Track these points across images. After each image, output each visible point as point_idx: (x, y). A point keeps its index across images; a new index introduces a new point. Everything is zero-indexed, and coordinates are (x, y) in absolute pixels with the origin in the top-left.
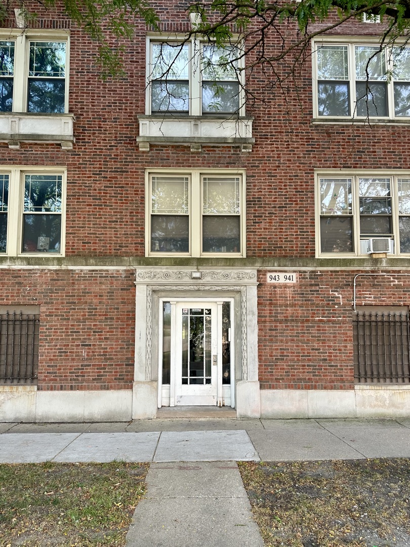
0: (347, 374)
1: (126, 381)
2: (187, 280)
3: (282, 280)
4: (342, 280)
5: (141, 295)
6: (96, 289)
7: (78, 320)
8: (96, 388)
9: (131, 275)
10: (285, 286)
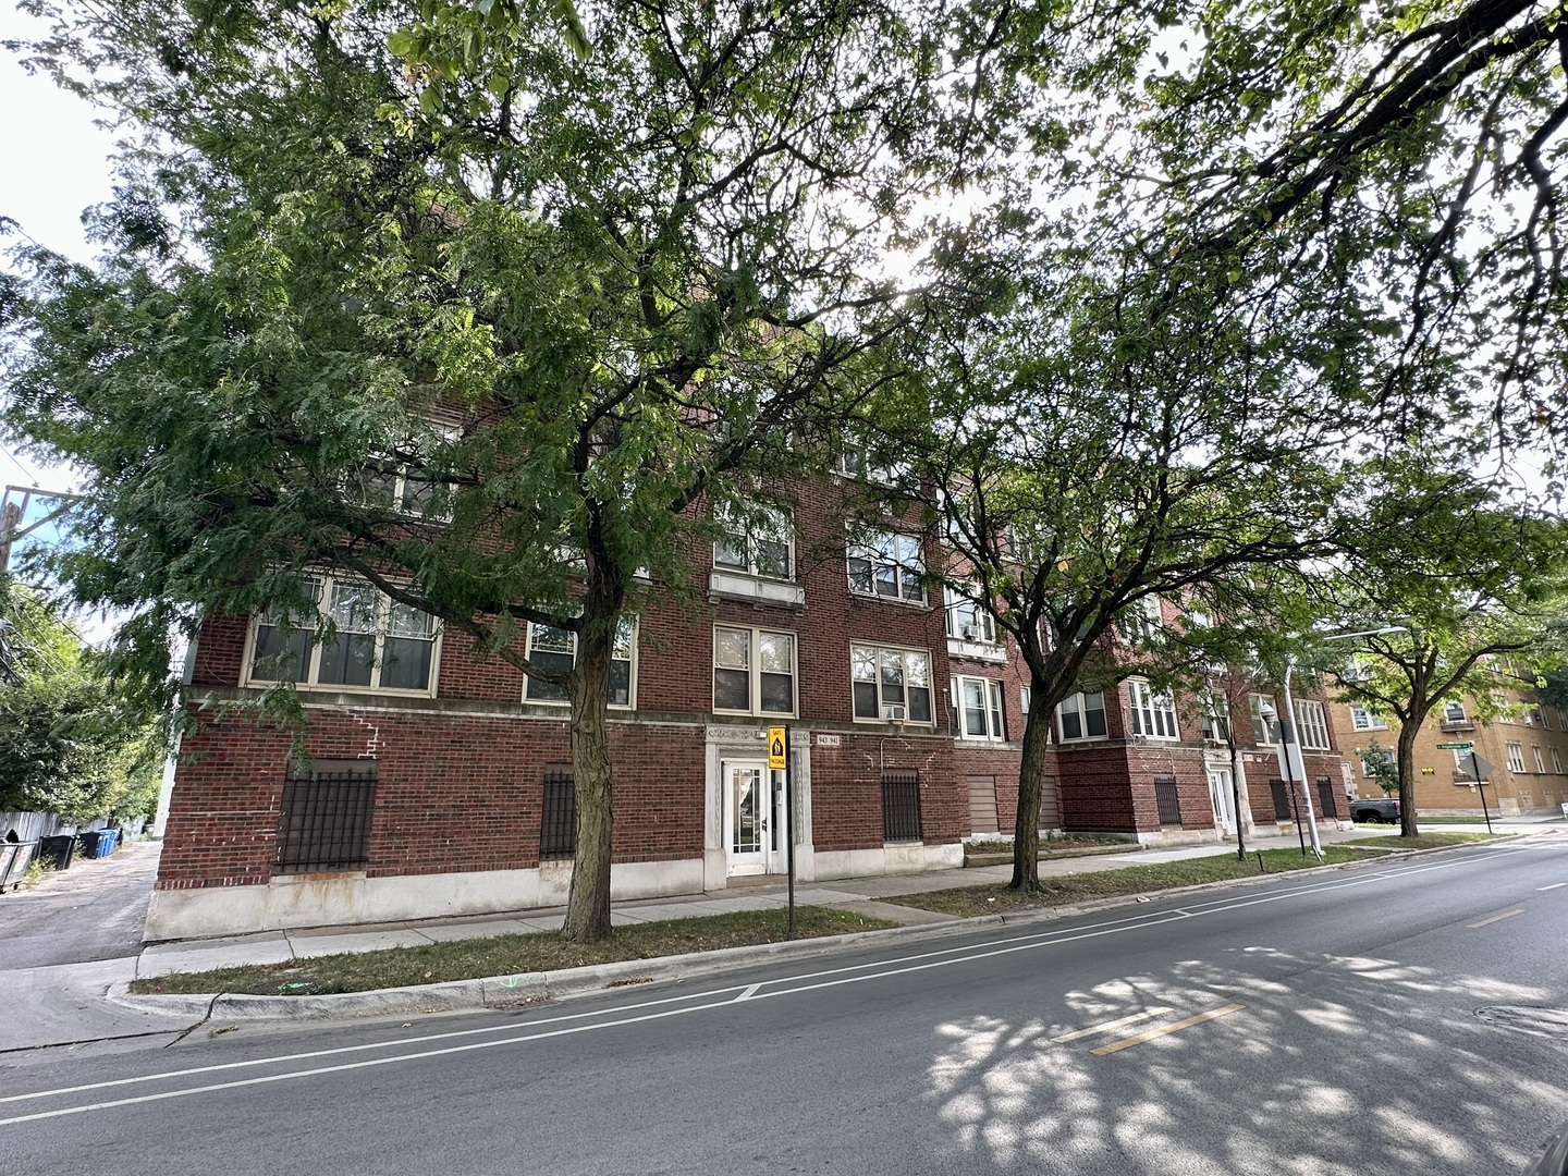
0: (879, 834)
1: (696, 849)
2: (751, 740)
3: (829, 743)
4: (872, 744)
5: (711, 752)
6: (667, 747)
7: (650, 782)
8: (668, 859)
9: (701, 732)
10: (831, 748)
